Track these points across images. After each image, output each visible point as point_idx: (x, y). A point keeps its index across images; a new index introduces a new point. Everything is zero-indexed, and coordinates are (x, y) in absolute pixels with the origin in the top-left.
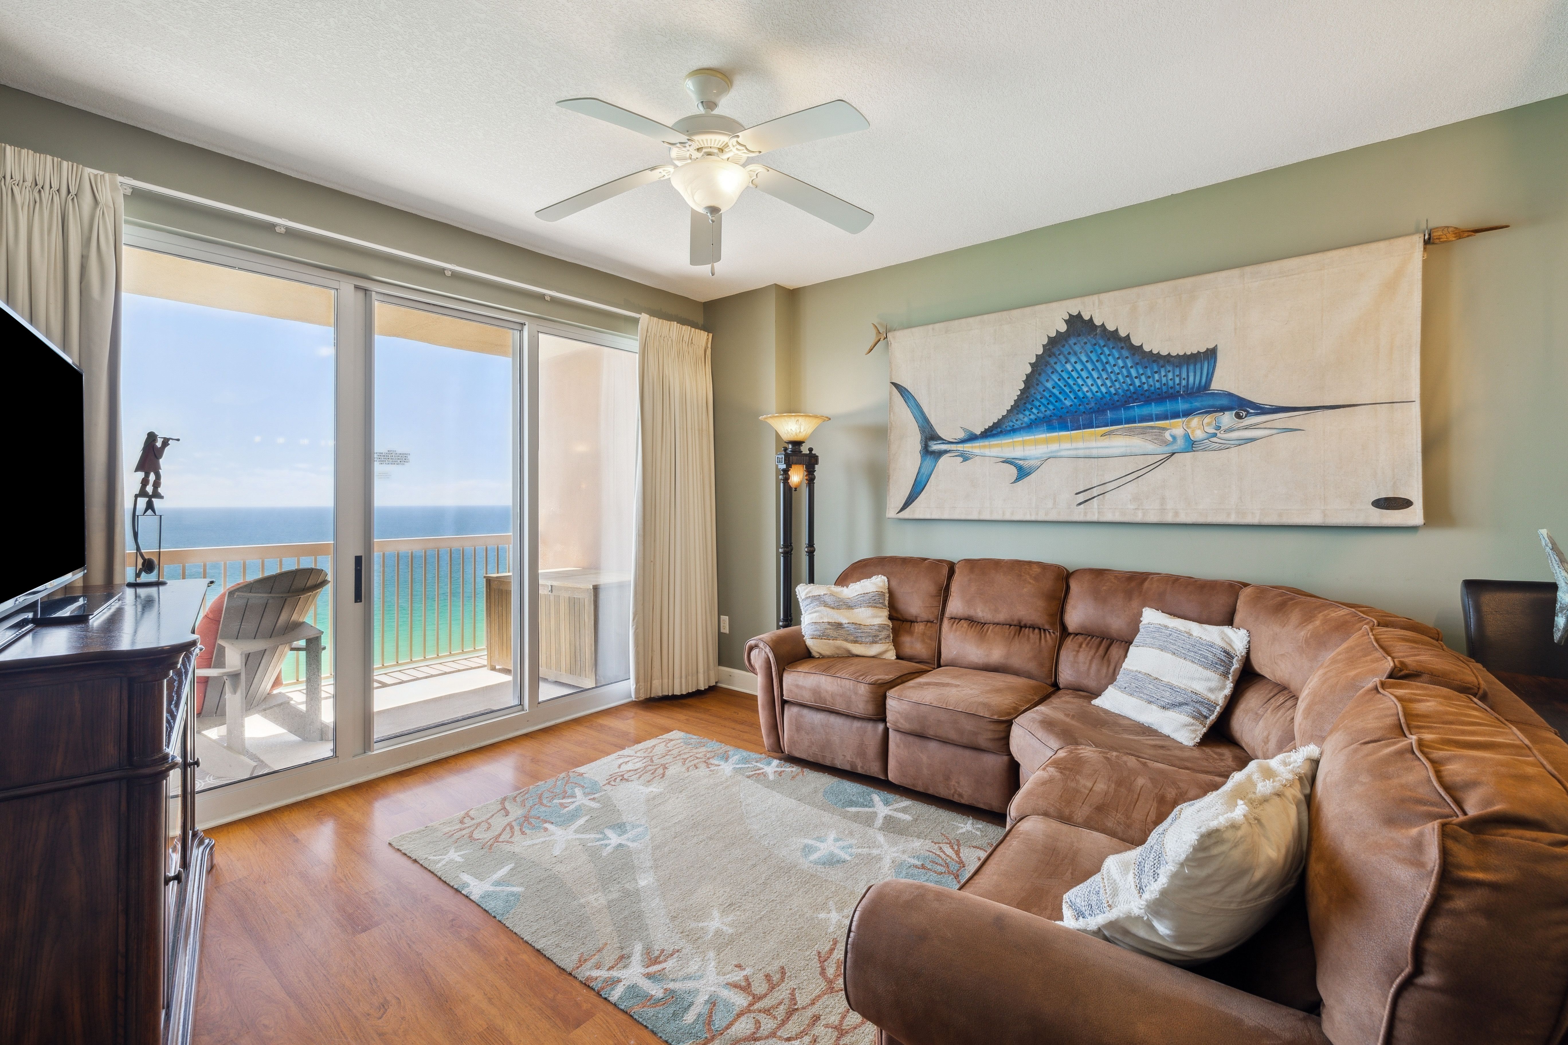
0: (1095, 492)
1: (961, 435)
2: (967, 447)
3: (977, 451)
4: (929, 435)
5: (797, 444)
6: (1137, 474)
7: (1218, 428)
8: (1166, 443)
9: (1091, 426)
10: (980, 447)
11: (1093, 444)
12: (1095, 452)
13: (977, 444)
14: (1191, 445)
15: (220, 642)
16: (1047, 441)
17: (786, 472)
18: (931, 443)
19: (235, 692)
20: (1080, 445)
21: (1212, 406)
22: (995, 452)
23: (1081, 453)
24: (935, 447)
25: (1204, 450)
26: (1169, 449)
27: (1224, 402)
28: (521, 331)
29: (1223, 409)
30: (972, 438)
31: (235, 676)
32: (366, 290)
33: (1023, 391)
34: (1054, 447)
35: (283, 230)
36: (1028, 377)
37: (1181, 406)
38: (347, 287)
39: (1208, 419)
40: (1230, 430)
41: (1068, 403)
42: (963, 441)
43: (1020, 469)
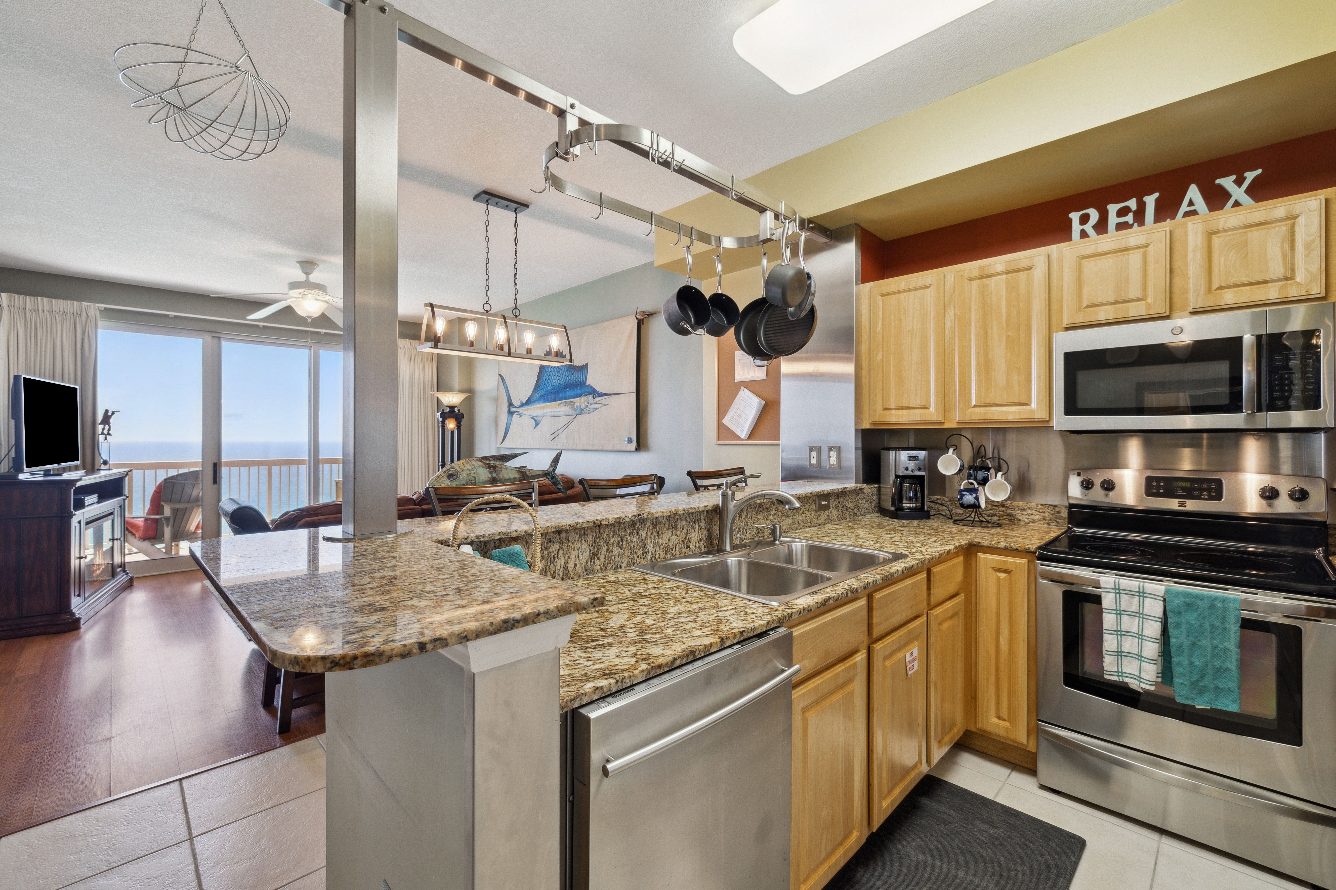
0: (556, 434)
1: (519, 404)
2: (520, 410)
3: (524, 412)
4: (510, 404)
5: (452, 408)
6: (567, 425)
7: (588, 403)
8: (575, 410)
9: (555, 401)
10: (525, 410)
11: (556, 410)
12: (556, 414)
13: (525, 408)
14: (581, 412)
15: (163, 503)
16: (543, 408)
17: (443, 422)
18: (511, 407)
19: (168, 526)
20: (552, 410)
21: (587, 392)
22: (528, 413)
23: (553, 414)
24: (513, 409)
25: (584, 413)
26: (576, 413)
27: (589, 390)
28: (311, 349)
29: (589, 394)
30: (522, 405)
31: (167, 519)
32: (219, 338)
33: (537, 381)
34: (545, 411)
35: (173, 316)
36: (539, 373)
37: (579, 392)
38: (208, 337)
39: (586, 398)
40: (591, 404)
41: (549, 388)
42: (520, 407)
43: (536, 422)
